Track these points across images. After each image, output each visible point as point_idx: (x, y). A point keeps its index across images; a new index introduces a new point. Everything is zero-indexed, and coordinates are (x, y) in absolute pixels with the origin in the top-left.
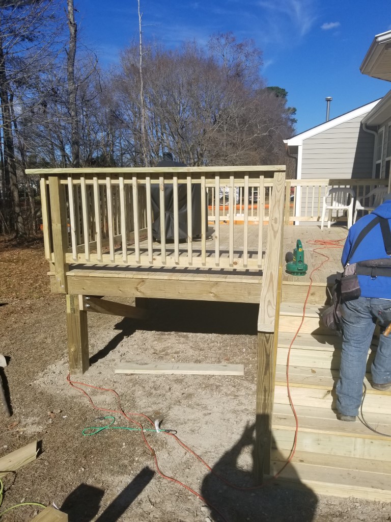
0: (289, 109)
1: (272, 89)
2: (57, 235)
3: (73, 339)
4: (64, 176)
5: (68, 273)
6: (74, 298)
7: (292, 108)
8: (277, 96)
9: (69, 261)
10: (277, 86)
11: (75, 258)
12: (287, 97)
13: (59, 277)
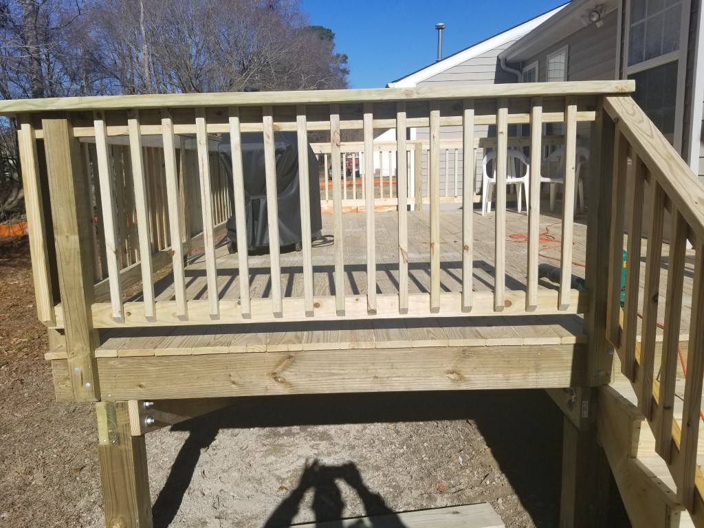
0: (338, 56)
1: (314, 28)
2: (68, 263)
3: (117, 502)
4: (83, 117)
5: (100, 353)
6: (116, 409)
7: (342, 54)
8: (322, 39)
9: (102, 322)
10: (321, 25)
11: (117, 315)
12: (335, 40)
13: (79, 365)
